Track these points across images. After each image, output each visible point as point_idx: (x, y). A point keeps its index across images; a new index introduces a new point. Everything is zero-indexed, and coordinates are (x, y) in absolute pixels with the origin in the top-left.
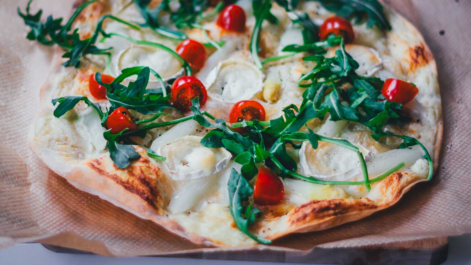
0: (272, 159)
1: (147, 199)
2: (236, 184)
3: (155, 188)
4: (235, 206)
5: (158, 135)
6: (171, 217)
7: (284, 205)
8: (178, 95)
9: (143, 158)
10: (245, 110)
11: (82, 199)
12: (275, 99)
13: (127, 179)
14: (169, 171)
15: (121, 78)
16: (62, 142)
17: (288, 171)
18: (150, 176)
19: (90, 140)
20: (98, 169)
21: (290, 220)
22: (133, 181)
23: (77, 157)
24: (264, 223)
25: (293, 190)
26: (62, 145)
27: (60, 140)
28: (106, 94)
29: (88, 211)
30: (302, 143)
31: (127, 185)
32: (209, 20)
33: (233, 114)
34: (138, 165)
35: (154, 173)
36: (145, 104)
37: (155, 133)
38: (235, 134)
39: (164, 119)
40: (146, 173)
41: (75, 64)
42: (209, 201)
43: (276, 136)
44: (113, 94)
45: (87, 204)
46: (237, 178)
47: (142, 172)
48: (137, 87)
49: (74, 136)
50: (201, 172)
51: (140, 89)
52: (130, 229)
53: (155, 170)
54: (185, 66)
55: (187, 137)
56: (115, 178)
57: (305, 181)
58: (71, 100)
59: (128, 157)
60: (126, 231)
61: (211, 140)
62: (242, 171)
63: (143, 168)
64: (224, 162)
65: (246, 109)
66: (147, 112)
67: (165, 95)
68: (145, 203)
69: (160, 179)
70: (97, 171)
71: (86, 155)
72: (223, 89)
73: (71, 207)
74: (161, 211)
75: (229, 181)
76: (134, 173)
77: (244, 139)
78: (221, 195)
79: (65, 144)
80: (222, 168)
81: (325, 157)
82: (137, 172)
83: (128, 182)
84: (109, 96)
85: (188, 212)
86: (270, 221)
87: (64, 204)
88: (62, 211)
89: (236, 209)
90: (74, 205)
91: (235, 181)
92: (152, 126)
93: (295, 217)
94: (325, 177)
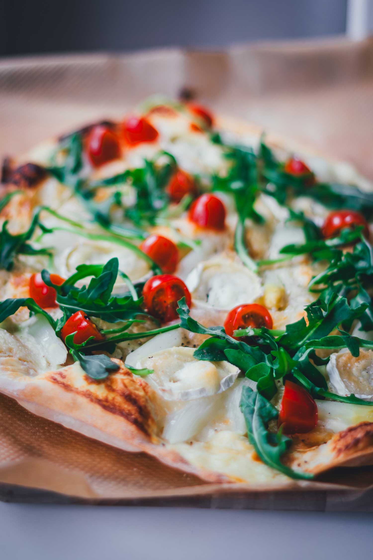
0: (295, 375)
1: (135, 422)
2: (252, 403)
3: (145, 407)
4: (257, 430)
5: (130, 351)
6: (169, 447)
7: (318, 433)
8: (154, 298)
9: (123, 369)
10: (247, 316)
11: (36, 430)
12: (282, 305)
13: (105, 395)
14: (159, 387)
15: (74, 279)
16: (5, 353)
17: (320, 388)
18: (137, 392)
19: (42, 354)
20: (63, 384)
21: (335, 448)
22: (114, 399)
23: (27, 372)
24: (296, 455)
25: (329, 413)
26: (6, 357)
27: (2, 351)
28: (56, 298)
29: (47, 445)
30: (330, 357)
31: (105, 403)
32: (176, 216)
33: (231, 321)
34: (119, 377)
35: (141, 388)
36: (111, 310)
37: (125, 349)
38: (240, 344)
39: (135, 330)
40: (131, 388)
41: (7, 266)
42: (216, 428)
43: (294, 347)
44: (66, 297)
45: (44, 437)
46: (253, 396)
47: (126, 386)
48: (102, 286)
49: (20, 347)
50: (202, 391)
51: (106, 288)
52: (109, 465)
53: (141, 385)
54: (153, 268)
55: (174, 349)
56: (88, 395)
57: (341, 402)
58: (13, 301)
59: (104, 367)
60: (105, 469)
61: (208, 352)
62: (258, 388)
63: (126, 382)
64: (230, 379)
65: (248, 314)
66: (115, 320)
67: (135, 298)
68: (132, 428)
69: (150, 398)
70: (61, 386)
71: (39, 371)
72: (208, 296)
73: (23, 440)
74: (155, 438)
75: (242, 401)
76: (114, 387)
77: (252, 350)
78: (230, 421)
79: (9, 356)
80: (229, 385)
81: (364, 373)
82: (119, 386)
83: (106, 400)
84: (60, 301)
85: (190, 442)
86: (304, 452)
87: (13, 437)
88: (10, 445)
89: (259, 434)
90: (27, 437)
91: (251, 401)
92: (122, 338)
93: (341, 444)
94: (370, 397)
